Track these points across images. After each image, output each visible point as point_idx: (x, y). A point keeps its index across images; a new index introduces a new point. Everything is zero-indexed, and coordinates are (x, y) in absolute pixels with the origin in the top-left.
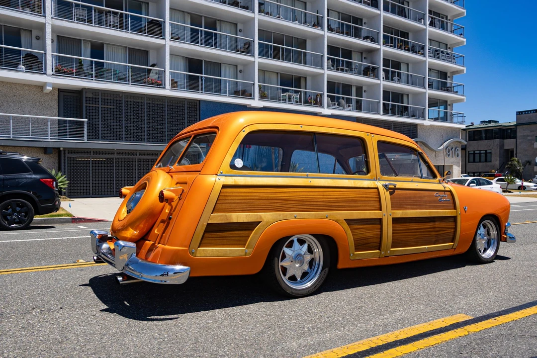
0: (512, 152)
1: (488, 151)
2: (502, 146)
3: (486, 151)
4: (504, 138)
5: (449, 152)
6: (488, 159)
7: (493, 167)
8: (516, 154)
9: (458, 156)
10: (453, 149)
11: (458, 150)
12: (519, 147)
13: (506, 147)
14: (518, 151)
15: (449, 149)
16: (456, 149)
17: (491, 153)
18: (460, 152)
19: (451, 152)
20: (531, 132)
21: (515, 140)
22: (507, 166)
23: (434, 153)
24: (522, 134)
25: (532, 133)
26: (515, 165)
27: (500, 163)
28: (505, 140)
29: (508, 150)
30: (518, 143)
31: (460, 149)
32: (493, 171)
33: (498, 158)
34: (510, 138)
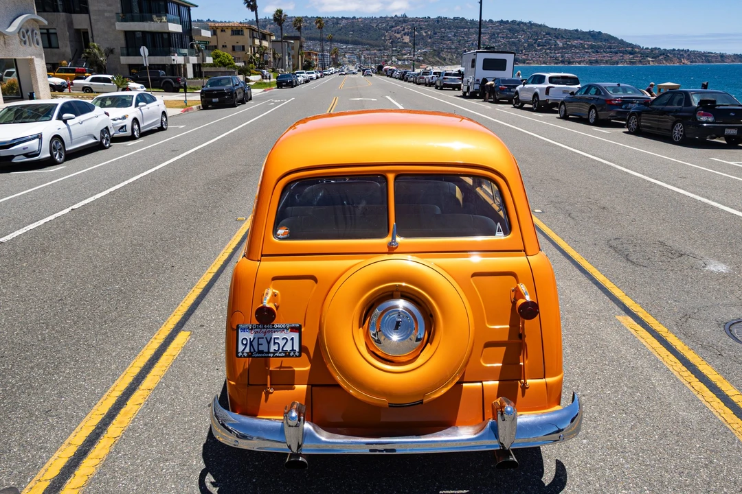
0: (86, 33)
1: (51, 31)
2: (70, 24)
3: (48, 30)
4: (71, 13)
5: (24, 37)
6: (54, 44)
7: (64, 57)
8: (92, 37)
9: (38, 44)
10: (30, 33)
11: (36, 34)
12: (95, 27)
13: (77, 26)
14: (94, 33)
15: (23, 33)
16: (33, 31)
17: (56, 34)
18: (39, 37)
19: (26, 37)
20: (108, 5)
21: (87, 15)
22: (83, 56)
23: (2, 39)
24: (96, 8)
25: (109, 8)
26: (95, 54)
27: (72, 51)
28: (73, 15)
29: (78, 31)
30: (92, 21)
31: (38, 32)
32: (64, 62)
33: (68, 43)
34: (81, 12)
